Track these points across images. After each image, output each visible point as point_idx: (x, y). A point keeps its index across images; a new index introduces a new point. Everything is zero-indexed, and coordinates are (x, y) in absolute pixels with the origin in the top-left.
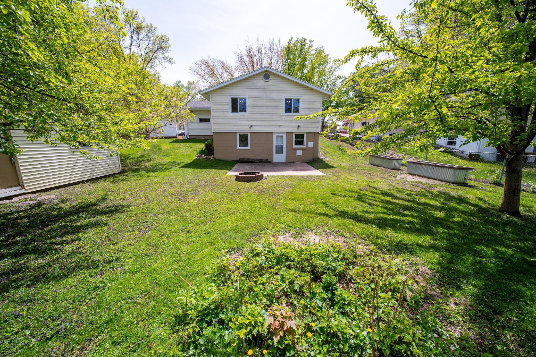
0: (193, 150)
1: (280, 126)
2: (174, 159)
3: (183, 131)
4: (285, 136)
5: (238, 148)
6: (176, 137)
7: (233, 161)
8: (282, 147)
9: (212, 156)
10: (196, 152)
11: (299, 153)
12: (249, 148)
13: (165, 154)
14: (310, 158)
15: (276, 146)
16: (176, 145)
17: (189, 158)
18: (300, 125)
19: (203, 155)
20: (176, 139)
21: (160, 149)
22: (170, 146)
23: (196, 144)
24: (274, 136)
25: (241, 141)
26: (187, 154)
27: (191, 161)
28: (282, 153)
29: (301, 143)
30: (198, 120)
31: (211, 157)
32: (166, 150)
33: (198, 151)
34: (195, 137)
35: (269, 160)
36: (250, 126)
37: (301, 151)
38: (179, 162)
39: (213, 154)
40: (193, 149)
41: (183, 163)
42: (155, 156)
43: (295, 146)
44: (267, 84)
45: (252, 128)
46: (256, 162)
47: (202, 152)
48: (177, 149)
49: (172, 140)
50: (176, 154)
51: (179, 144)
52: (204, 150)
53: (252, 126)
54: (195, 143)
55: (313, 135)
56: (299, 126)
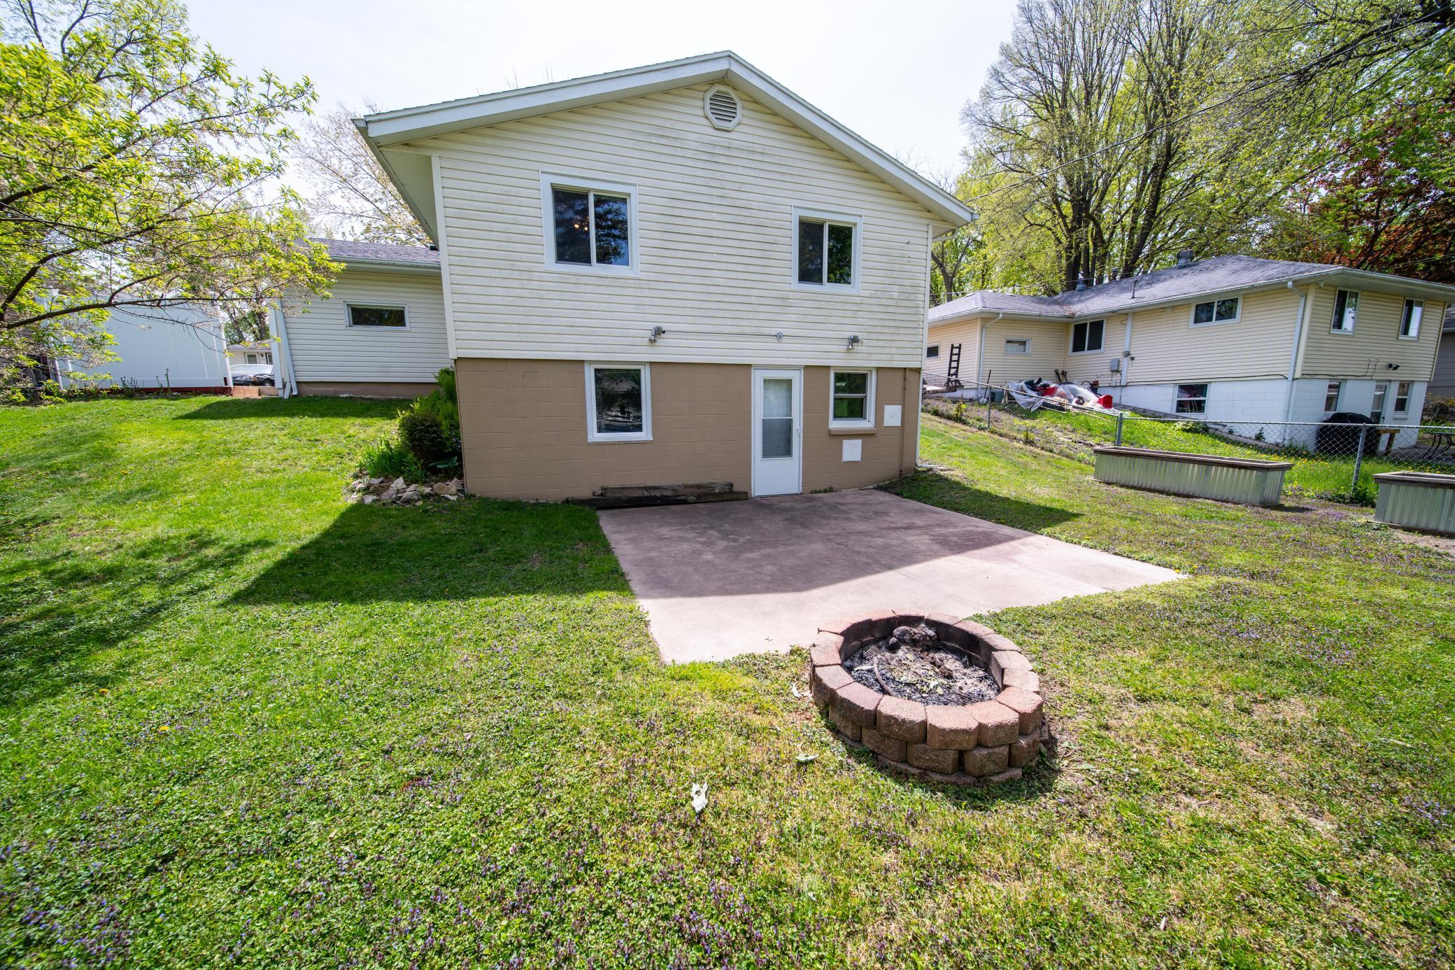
0: (328, 456)
1: (779, 337)
2: (194, 516)
3: (265, 370)
4: (798, 379)
5: (595, 436)
6: (225, 391)
7: (567, 501)
8: (788, 425)
9: (453, 485)
10: (353, 466)
11: (852, 451)
12: (645, 435)
13: (135, 485)
14: (888, 468)
15: (766, 424)
16: (220, 429)
17: (307, 501)
18: (860, 336)
19: (399, 483)
20: (223, 398)
21: (103, 455)
22: (181, 434)
23: (339, 421)
24: (758, 378)
25: (605, 401)
26: (291, 474)
27: (326, 522)
28: (788, 452)
29: (855, 409)
30: (345, 316)
31: (450, 489)
32: (142, 461)
33: (360, 458)
34: (331, 389)
35: (738, 488)
36: (649, 334)
37: (858, 443)
38: (236, 537)
39: (458, 472)
40: (329, 447)
41: (263, 544)
42: (53, 504)
43: (836, 425)
44: (724, 142)
45: (662, 340)
46: (685, 502)
47: (388, 466)
48: (228, 453)
49: (195, 403)
50: (216, 482)
51: (241, 422)
52: (401, 455)
53: (659, 332)
54: (337, 415)
55: (901, 374)
56: (854, 340)
